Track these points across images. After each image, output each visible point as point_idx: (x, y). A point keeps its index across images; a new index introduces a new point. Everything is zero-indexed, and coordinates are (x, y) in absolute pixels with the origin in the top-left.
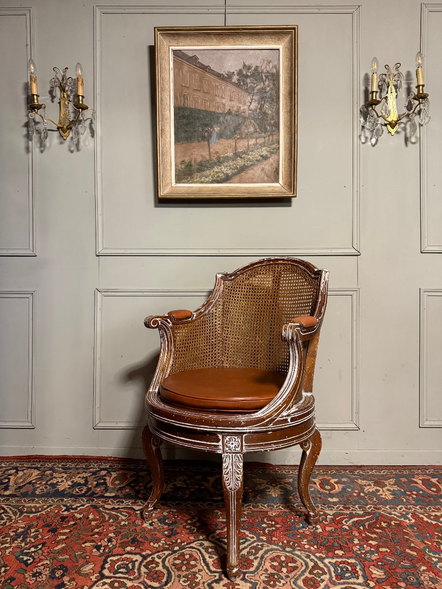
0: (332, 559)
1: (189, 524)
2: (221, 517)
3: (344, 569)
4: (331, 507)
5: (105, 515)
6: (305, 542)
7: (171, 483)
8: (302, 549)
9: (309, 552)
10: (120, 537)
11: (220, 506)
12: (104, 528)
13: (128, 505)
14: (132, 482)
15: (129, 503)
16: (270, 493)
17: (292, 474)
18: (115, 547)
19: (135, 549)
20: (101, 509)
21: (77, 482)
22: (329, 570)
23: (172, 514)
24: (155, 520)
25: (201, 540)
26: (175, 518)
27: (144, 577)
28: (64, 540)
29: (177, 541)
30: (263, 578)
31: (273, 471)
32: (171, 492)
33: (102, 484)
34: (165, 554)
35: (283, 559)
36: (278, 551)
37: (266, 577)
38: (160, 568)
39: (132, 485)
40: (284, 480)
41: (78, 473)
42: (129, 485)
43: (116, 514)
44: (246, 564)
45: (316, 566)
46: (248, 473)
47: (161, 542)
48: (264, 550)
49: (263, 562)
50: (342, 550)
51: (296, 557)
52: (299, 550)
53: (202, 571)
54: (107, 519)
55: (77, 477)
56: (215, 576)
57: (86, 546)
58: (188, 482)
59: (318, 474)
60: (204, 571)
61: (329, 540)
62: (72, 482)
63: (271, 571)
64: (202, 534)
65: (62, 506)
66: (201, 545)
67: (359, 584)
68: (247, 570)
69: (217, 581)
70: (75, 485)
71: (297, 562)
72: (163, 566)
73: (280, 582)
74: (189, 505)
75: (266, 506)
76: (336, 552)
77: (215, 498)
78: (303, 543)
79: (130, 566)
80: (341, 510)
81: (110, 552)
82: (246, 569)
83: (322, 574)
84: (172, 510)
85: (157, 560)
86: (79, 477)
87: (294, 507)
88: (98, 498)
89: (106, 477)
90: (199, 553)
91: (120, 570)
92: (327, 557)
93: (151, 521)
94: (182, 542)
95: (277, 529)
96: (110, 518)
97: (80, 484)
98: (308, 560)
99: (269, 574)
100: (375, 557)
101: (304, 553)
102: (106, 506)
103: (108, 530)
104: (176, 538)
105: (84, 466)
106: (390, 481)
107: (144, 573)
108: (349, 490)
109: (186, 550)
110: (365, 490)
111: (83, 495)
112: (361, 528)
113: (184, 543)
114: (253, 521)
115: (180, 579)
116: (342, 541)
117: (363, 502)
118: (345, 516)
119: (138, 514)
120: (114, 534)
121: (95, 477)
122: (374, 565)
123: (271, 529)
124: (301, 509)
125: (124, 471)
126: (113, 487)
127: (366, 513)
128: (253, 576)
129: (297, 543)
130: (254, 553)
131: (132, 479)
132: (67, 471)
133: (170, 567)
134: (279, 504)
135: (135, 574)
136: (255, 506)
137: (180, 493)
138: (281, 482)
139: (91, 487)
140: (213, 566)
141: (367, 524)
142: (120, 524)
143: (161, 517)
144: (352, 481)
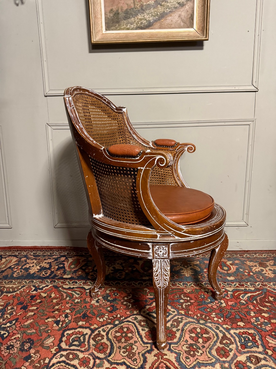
0: (236, 330)
1: (126, 301)
2: (149, 294)
3: (247, 339)
4: (230, 284)
5: (64, 293)
6: (213, 315)
7: (111, 266)
8: (213, 322)
9: (218, 324)
10: (74, 313)
11: (148, 284)
12: (63, 305)
13: (80, 285)
14: (83, 266)
15: (81, 284)
16: (184, 274)
17: (198, 257)
18: (70, 321)
19: (85, 324)
20: (60, 288)
21: (43, 266)
22: (235, 340)
23: (113, 292)
24: (100, 298)
25: (135, 314)
26: (115, 295)
27: (93, 349)
28: (32, 316)
29: (117, 315)
32: (112, 273)
33: (61, 268)
34: (108, 327)
35: (199, 330)
36: (194, 324)
37: (187, 347)
38: (105, 340)
39: (84, 268)
40: (193, 262)
41: (45, 259)
42: (81, 268)
43: (72, 292)
44: (170, 335)
45: (224, 337)
47: (105, 316)
48: (183, 323)
49: (184, 334)
50: (243, 322)
51: (208, 329)
52: (210, 323)
54: (65, 297)
55: (44, 262)
56: (148, 347)
57: (48, 321)
58: (124, 265)
60: (138, 342)
61: (232, 313)
62: (40, 267)
63: (190, 342)
64: (136, 309)
65: (32, 287)
66: (136, 319)
67: (260, 353)
68: (172, 341)
69: (149, 352)
70: (42, 269)
71: (209, 333)
72: (107, 338)
73: (198, 352)
74: (125, 284)
75: (181, 284)
76: (239, 323)
77: (144, 278)
78: (212, 316)
79: (82, 338)
80: (237, 287)
81: (66, 326)
82: (171, 340)
83: (230, 344)
84: (113, 289)
85: (102, 333)
86: (46, 263)
87: (203, 285)
88: (58, 279)
89: (64, 263)
90: (134, 326)
91: (74, 343)
92: (232, 328)
93: (97, 299)
94: (121, 317)
95: (192, 304)
96: (67, 297)
97: (45, 268)
98: (218, 331)
99: (189, 345)
100: (268, 328)
101: (214, 325)
102: (64, 286)
103: (65, 307)
104: (116, 313)
105: (49, 254)
106: (271, 263)
107: (92, 345)
108: (242, 270)
109: (124, 324)
110: (253, 270)
111: (48, 278)
112: (255, 302)
113: (123, 317)
114: (173, 297)
115: (121, 350)
116: (242, 313)
117: (253, 280)
118: (241, 292)
119: (87, 292)
120: (70, 310)
121: (56, 263)
122: (269, 335)
123: (187, 304)
124: (208, 286)
125: (78, 257)
126: (69, 270)
127: (257, 289)
128: (177, 347)
129: (208, 316)
130: (176, 325)
131: (83, 263)
132: (37, 258)
133: (112, 339)
134: (191, 283)
135: (85, 347)
136: (174, 284)
137: (118, 274)
138: (191, 264)
139: (53, 271)
140: (146, 338)
141: (258, 298)
142: (74, 301)
143: (105, 295)
144: (243, 263)
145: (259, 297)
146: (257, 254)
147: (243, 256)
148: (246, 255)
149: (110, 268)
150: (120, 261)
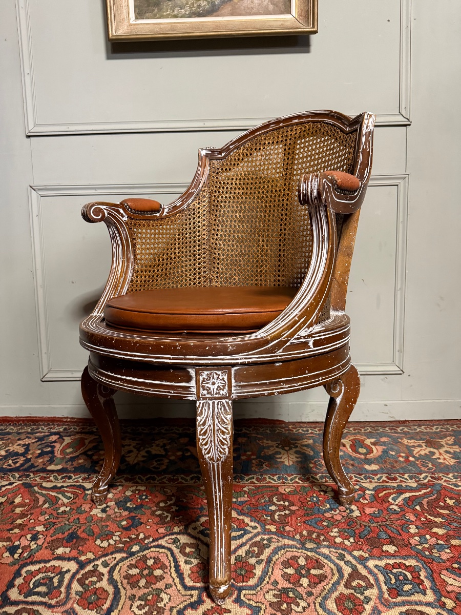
0: (379, 560)
1: (162, 509)
3: (401, 578)
4: (369, 477)
5: (40, 497)
6: (334, 532)
7: (144, 449)
8: (333, 545)
9: (343, 550)
10: (52, 531)
12: (32, 517)
14: (90, 450)
16: (282, 460)
17: (311, 433)
18: (40, 547)
19: (70, 552)
20: (36, 488)
21: (13, 451)
22: (377, 580)
23: (138, 494)
24: (112, 504)
25: (176, 533)
26: (141, 499)
27: (74, 601)
29: (138, 535)
30: (270, 597)
31: (286, 430)
33: (47, 453)
34: (115, 558)
35: (302, 562)
36: (295, 550)
37: (274, 595)
38: (104, 584)
39: (90, 453)
40: (302, 441)
41: (19, 439)
42: (85, 453)
43: (56, 495)
44: (243, 572)
45: (355, 574)
46: (251, 434)
47: (114, 537)
48: (272, 548)
49: (270, 570)
50: (394, 545)
51: (322, 559)
52: (327, 547)
53: (171, 586)
54: (41, 503)
55: (16, 444)
56: (192, 596)
58: (168, 447)
59: (347, 432)
60: (174, 587)
61: (372, 528)
62: (6, 451)
63: (283, 584)
64: (179, 523)
66: (175, 541)
67: (428, 604)
68: (245, 584)
69: (194, 606)
70: (10, 455)
71: (324, 567)
72: (108, 580)
73: (298, 605)
74: (165, 480)
75: (275, 478)
76: (385, 548)
78: (332, 534)
79: (56, 580)
80: (384, 481)
81: (30, 557)
82: (243, 582)
83: (366, 588)
84: (139, 487)
85: (101, 569)
86: (19, 444)
87: (317, 480)
88: (36, 472)
89: (55, 444)
90: (169, 555)
91: (37, 590)
92: (372, 557)
93: (105, 505)
94: (145, 538)
95: (292, 512)
96: (44, 503)
97: (16, 454)
98: (342, 563)
99: (280, 590)
100: (446, 554)
101: (335, 551)
102: (44, 484)
103: (37, 521)
104: (137, 531)
105: (29, 430)
106: (448, 440)
107: (76, 594)
108: (393, 453)
109: (150, 551)
110: (415, 452)
111: (17, 470)
112: (418, 508)
113: (149, 539)
114: (256, 501)
115: (134, 602)
116: (392, 529)
117: (414, 470)
118: (392, 491)
119: (88, 494)
120: (44, 527)
121: (40, 444)
122: (447, 569)
123: (283, 513)
124: (326, 481)
125: (83, 436)
126: (61, 456)
127: (422, 485)
128: (254, 594)
129: (323, 535)
130: (256, 552)
131: (91, 445)
132: (5, 436)
133: (119, 581)
134: (294, 476)
135: (60, 596)
136: (260, 479)
137: (154, 462)
138: (296, 445)
139: (31, 458)
140: (190, 578)
141: (425, 501)
142: (57, 511)
143: (122, 499)
144: (396, 441)
145: (427, 500)
146: (423, 427)
147: (396, 430)
148: (401, 428)
149: (141, 453)
150: (163, 441)
